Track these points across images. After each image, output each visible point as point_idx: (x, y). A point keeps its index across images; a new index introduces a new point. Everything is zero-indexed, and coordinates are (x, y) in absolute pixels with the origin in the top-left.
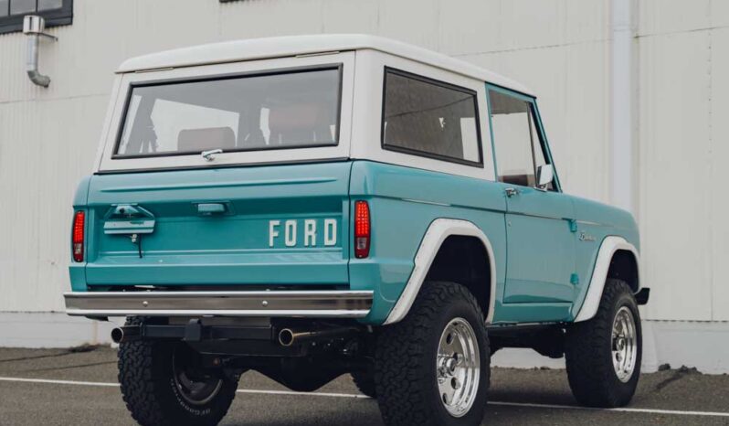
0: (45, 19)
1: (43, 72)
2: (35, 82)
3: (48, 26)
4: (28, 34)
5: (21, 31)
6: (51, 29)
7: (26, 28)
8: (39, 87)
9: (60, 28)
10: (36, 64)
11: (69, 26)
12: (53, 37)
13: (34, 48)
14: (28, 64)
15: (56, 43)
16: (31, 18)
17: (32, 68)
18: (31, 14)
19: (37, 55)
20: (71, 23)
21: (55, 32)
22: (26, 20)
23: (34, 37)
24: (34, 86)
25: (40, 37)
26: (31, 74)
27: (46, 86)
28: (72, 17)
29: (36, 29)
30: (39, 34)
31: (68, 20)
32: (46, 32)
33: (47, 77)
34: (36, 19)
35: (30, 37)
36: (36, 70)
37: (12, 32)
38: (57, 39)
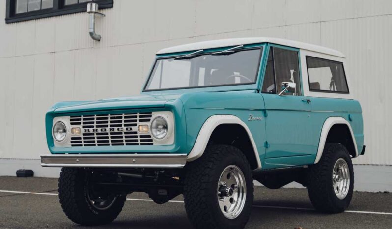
0: (98, 5)
1: (98, 33)
2: (94, 38)
3: (100, 9)
4: (89, 13)
5: (86, 11)
6: (101, 10)
7: (89, 10)
8: (95, 41)
9: (106, 10)
10: (94, 29)
11: (111, 9)
12: (102, 14)
13: (93, 20)
14: (90, 28)
15: (104, 17)
16: (91, 4)
17: (92, 31)
18: (92, 2)
19: (94, 24)
20: (112, 7)
21: (104, 12)
22: (89, 6)
23: (93, 14)
24: (92, 40)
25: (96, 14)
26: (91, 34)
27: (99, 40)
28: (113, 3)
29: (94, 10)
30: (95, 13)
31: (111, 5)
32: (98, 12)
33: (99, 36)
34: (94, 5)
35: (91, 14)
36: (94, 32)
37: (80, 12)
38: (105, 16)
